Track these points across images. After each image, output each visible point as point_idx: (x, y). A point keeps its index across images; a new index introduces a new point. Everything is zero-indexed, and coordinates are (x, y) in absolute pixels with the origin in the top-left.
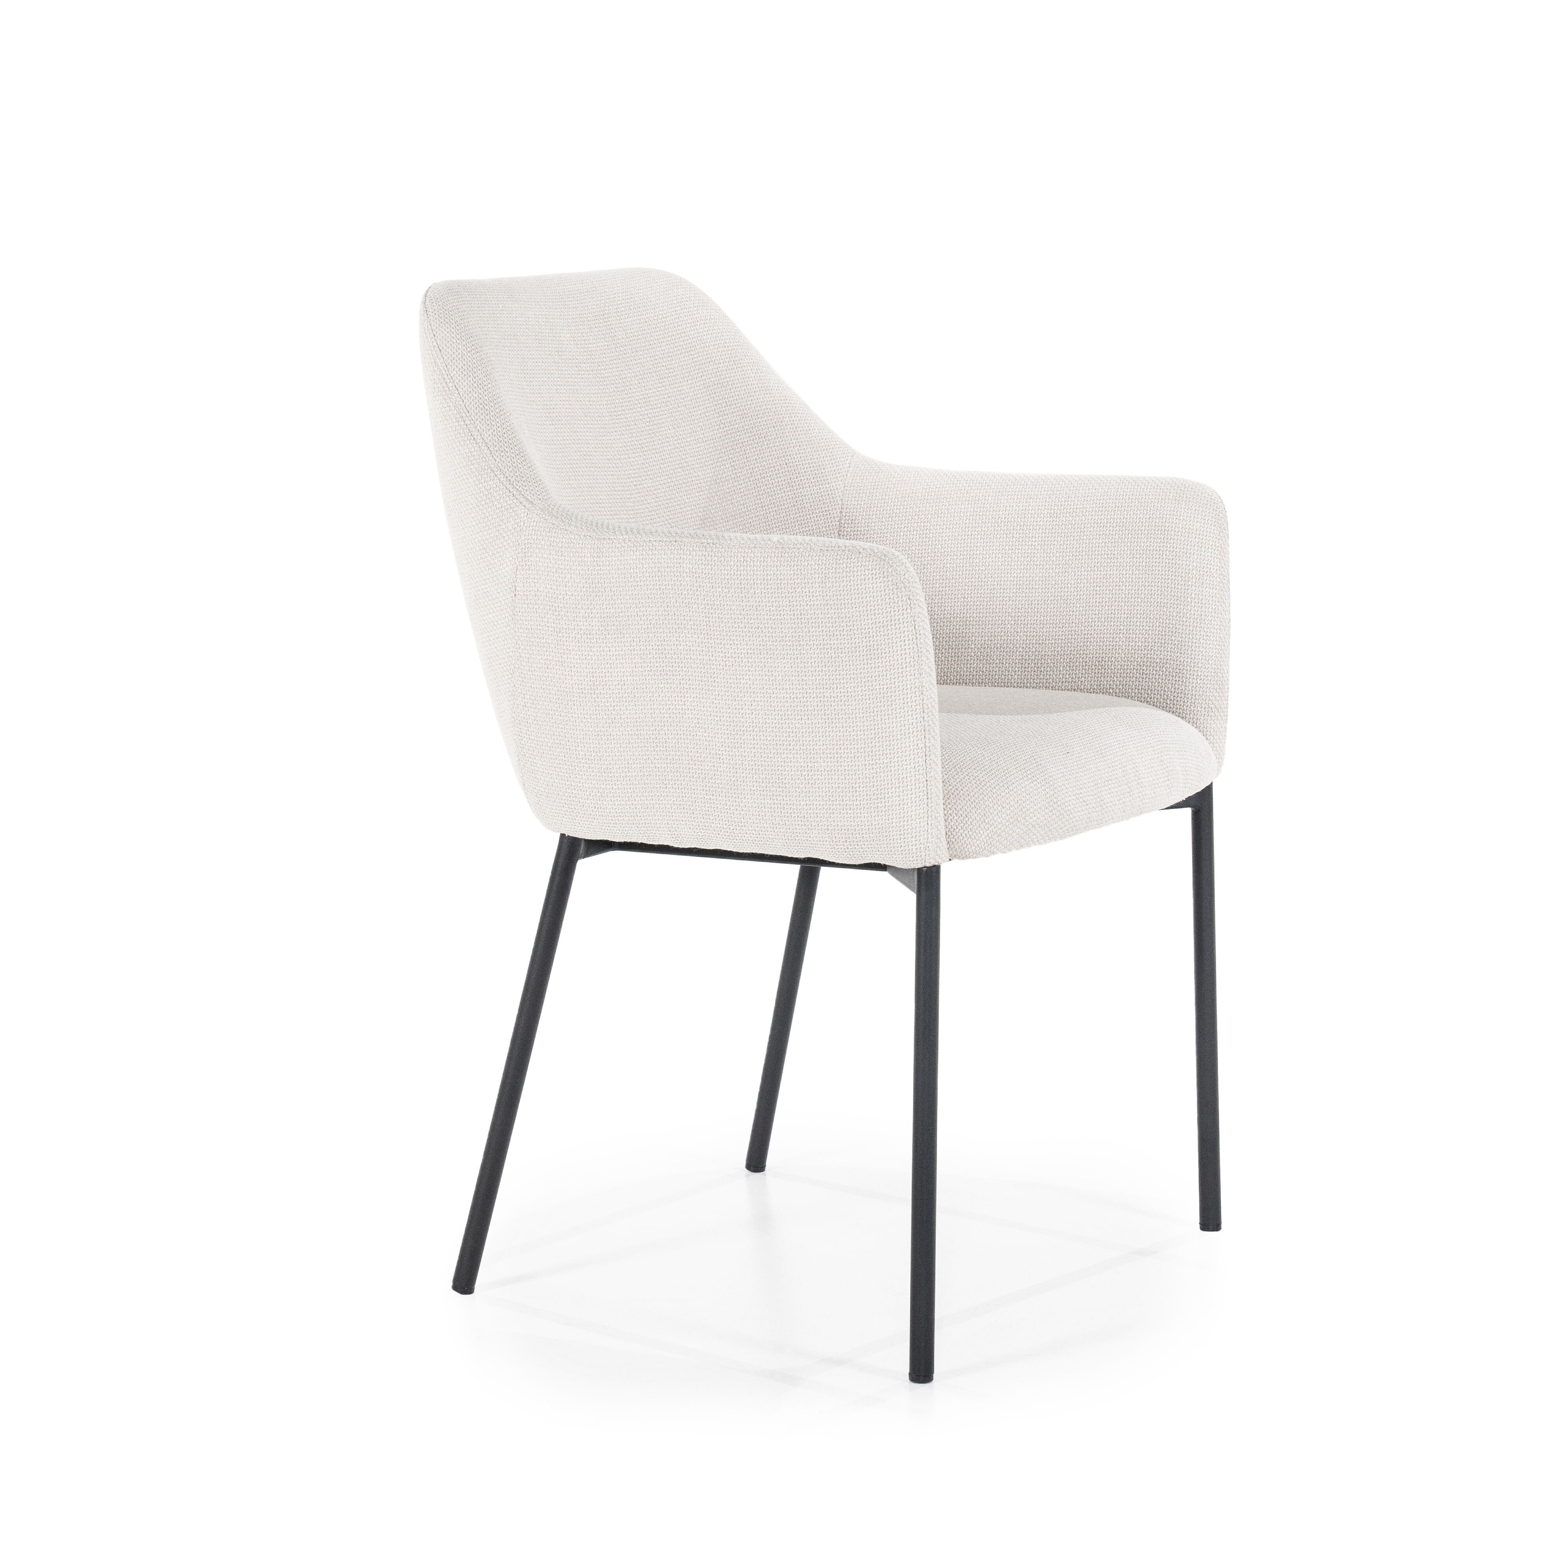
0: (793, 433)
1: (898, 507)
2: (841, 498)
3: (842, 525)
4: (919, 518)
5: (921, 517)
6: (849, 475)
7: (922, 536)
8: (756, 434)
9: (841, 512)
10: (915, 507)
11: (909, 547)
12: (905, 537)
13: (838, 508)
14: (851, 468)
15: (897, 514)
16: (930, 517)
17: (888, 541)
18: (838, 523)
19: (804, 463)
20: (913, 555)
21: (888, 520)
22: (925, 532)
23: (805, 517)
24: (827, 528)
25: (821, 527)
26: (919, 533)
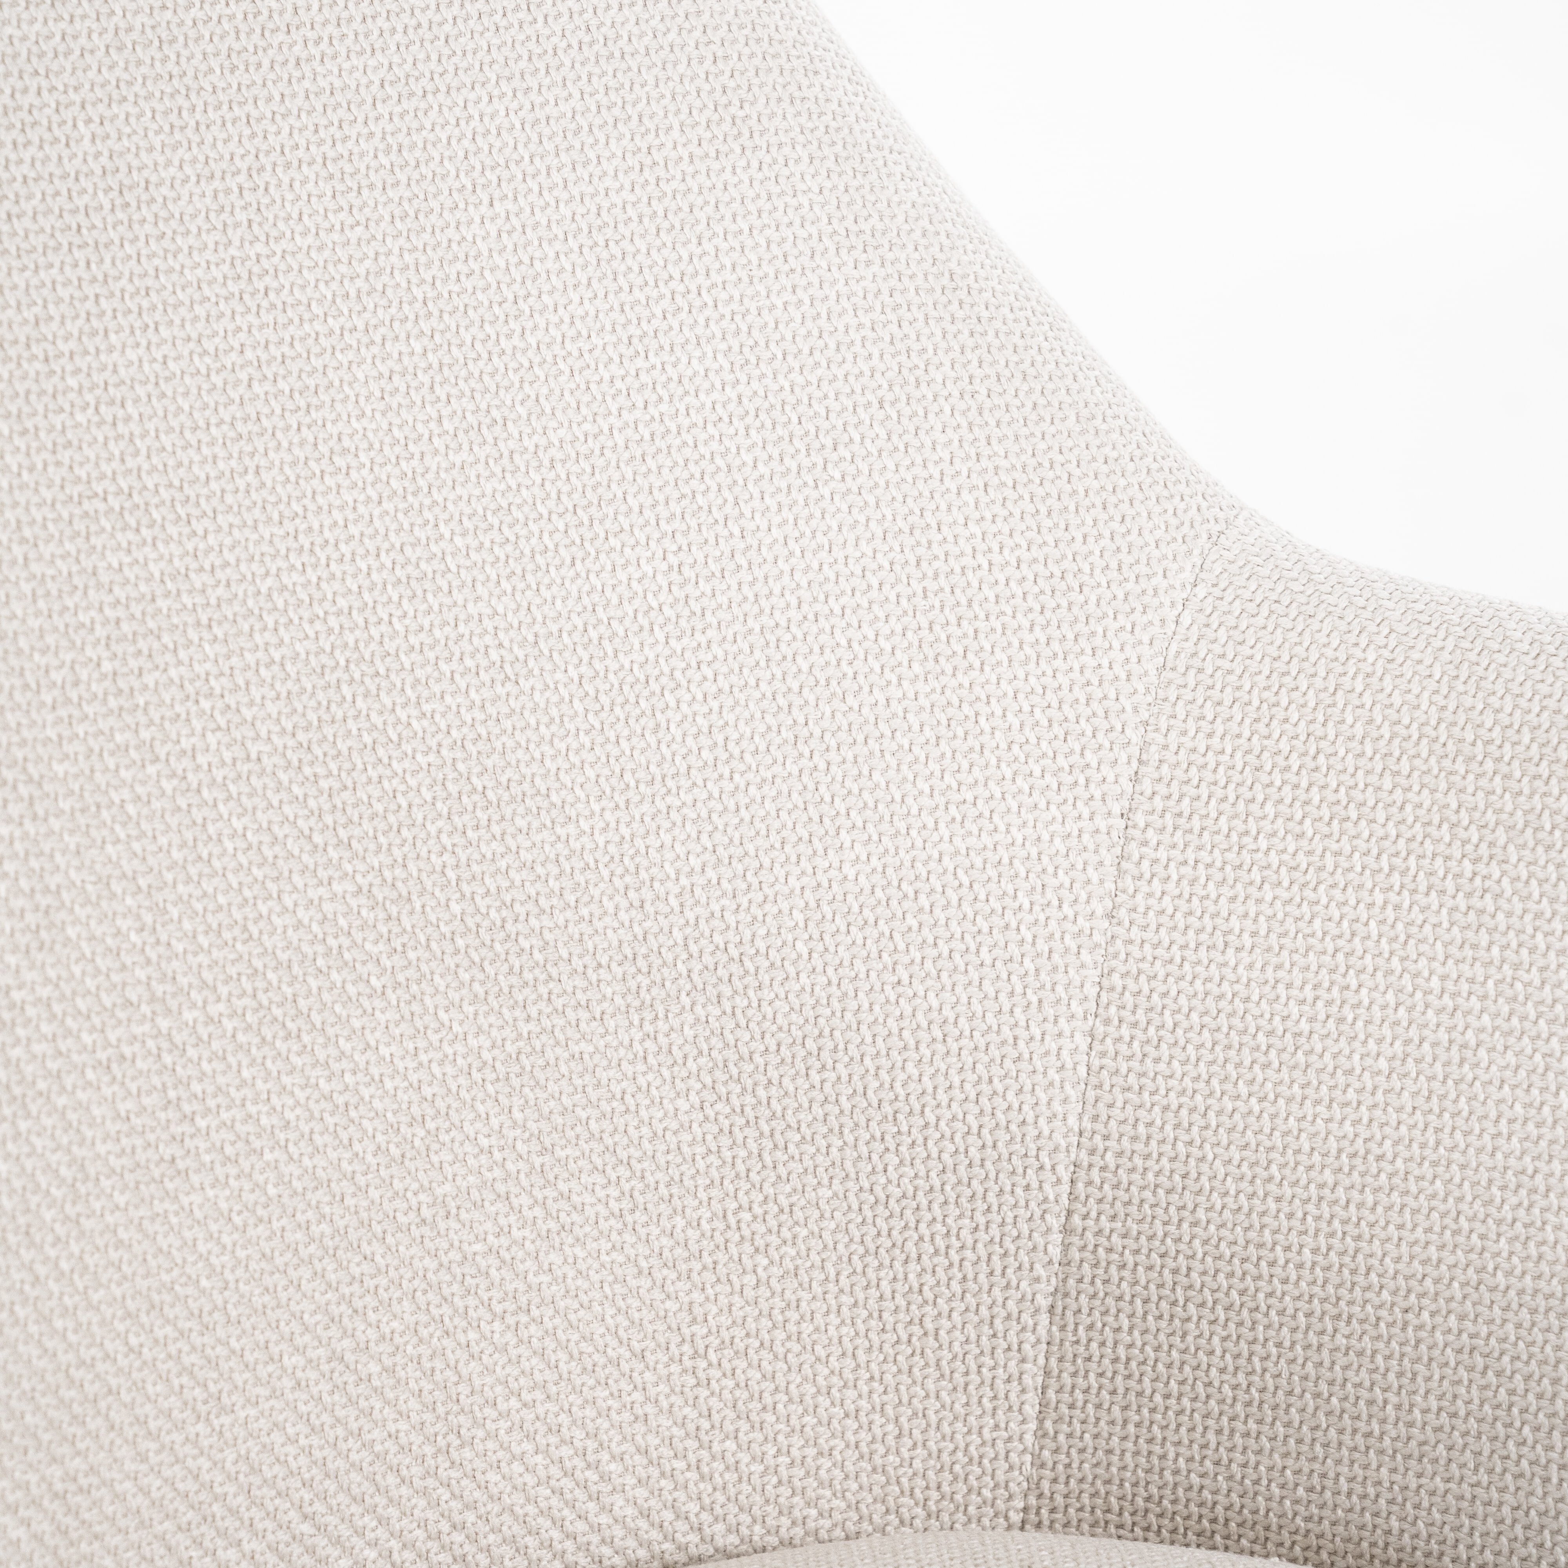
0: (964, 431)
1: (1373, 779)
2: (1145, 715)
3: (1136, 833)
4: (1453, 836)
5: (1463, 835)
6: (1186, 620)
7: (1463, 921)
8: (798, 431)
9: (1136, 778)
10: (1443, 786)
11: (1403, 959)
12: (1390, 913)
13: (1123, 758)
14: (1201, 591)
15: (1366, 810)
16: (1502, 841)
17: (1317, 923)
18: (1122, 823)
19: (996, 558)
20: (1419, 995)
21: (1326, 830)
22: (1475, 902)
23: (980, 790)
24: (1073, 842)
25: (1046, 837)
26: (1450, 903)
